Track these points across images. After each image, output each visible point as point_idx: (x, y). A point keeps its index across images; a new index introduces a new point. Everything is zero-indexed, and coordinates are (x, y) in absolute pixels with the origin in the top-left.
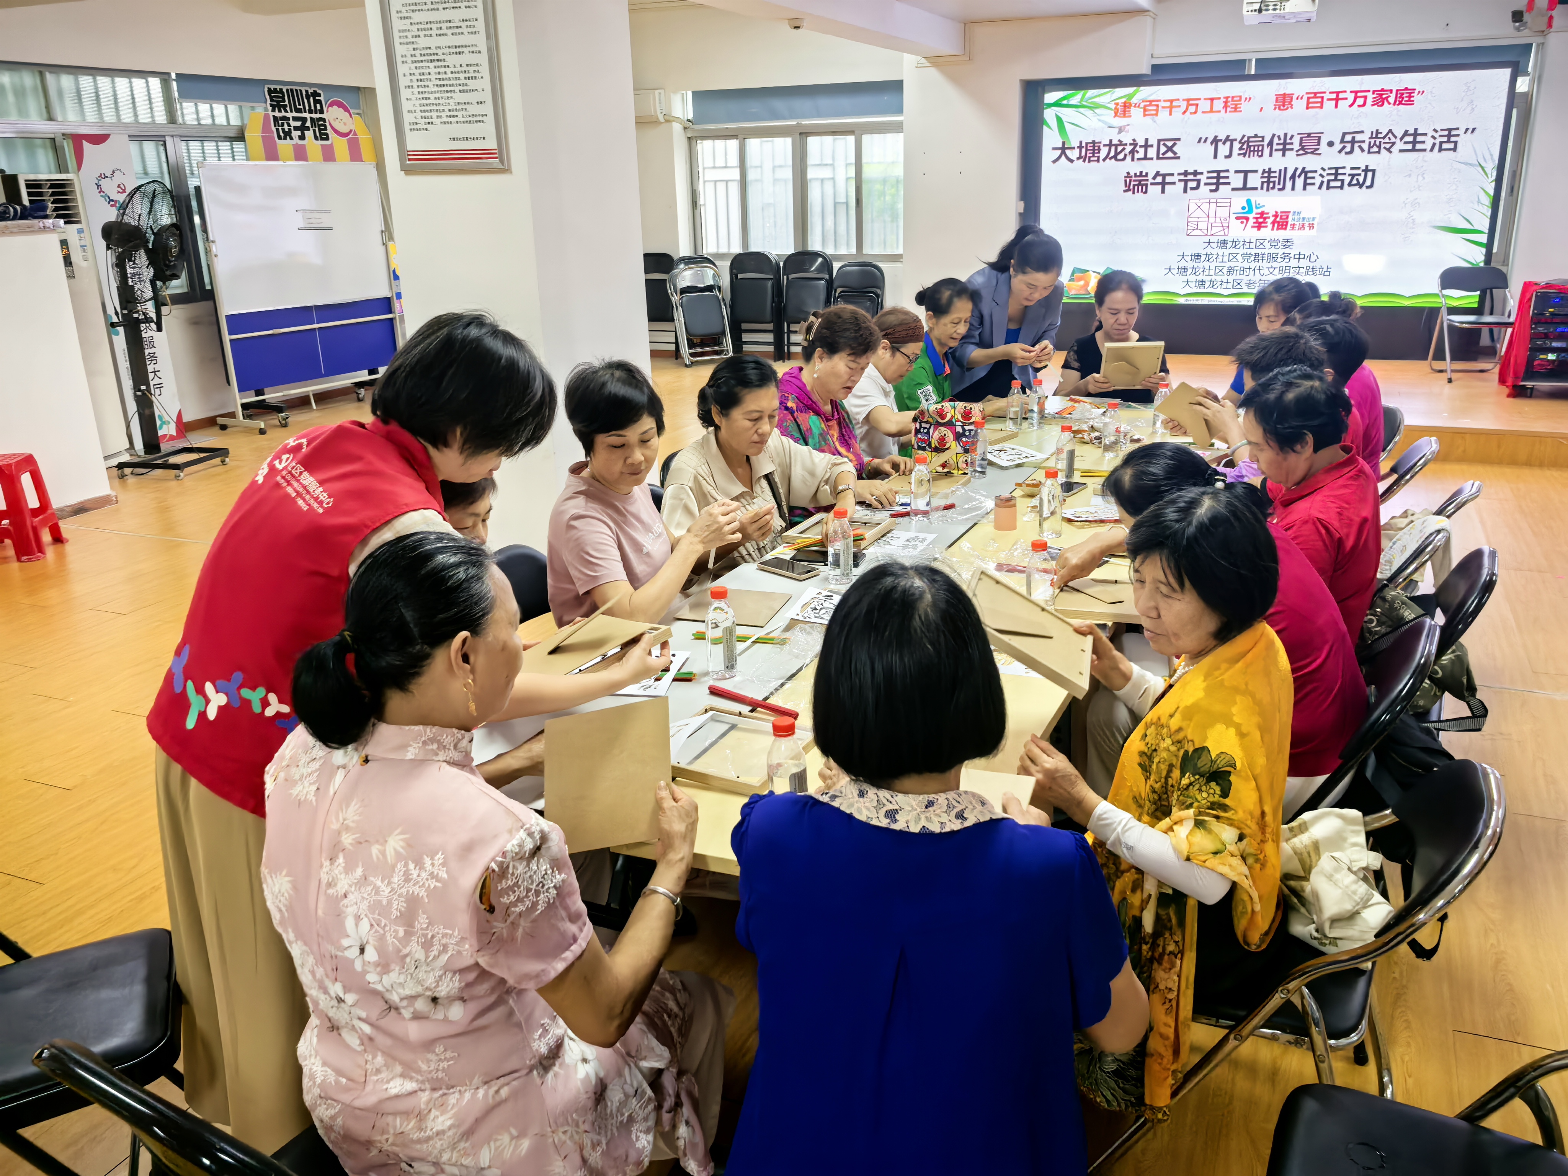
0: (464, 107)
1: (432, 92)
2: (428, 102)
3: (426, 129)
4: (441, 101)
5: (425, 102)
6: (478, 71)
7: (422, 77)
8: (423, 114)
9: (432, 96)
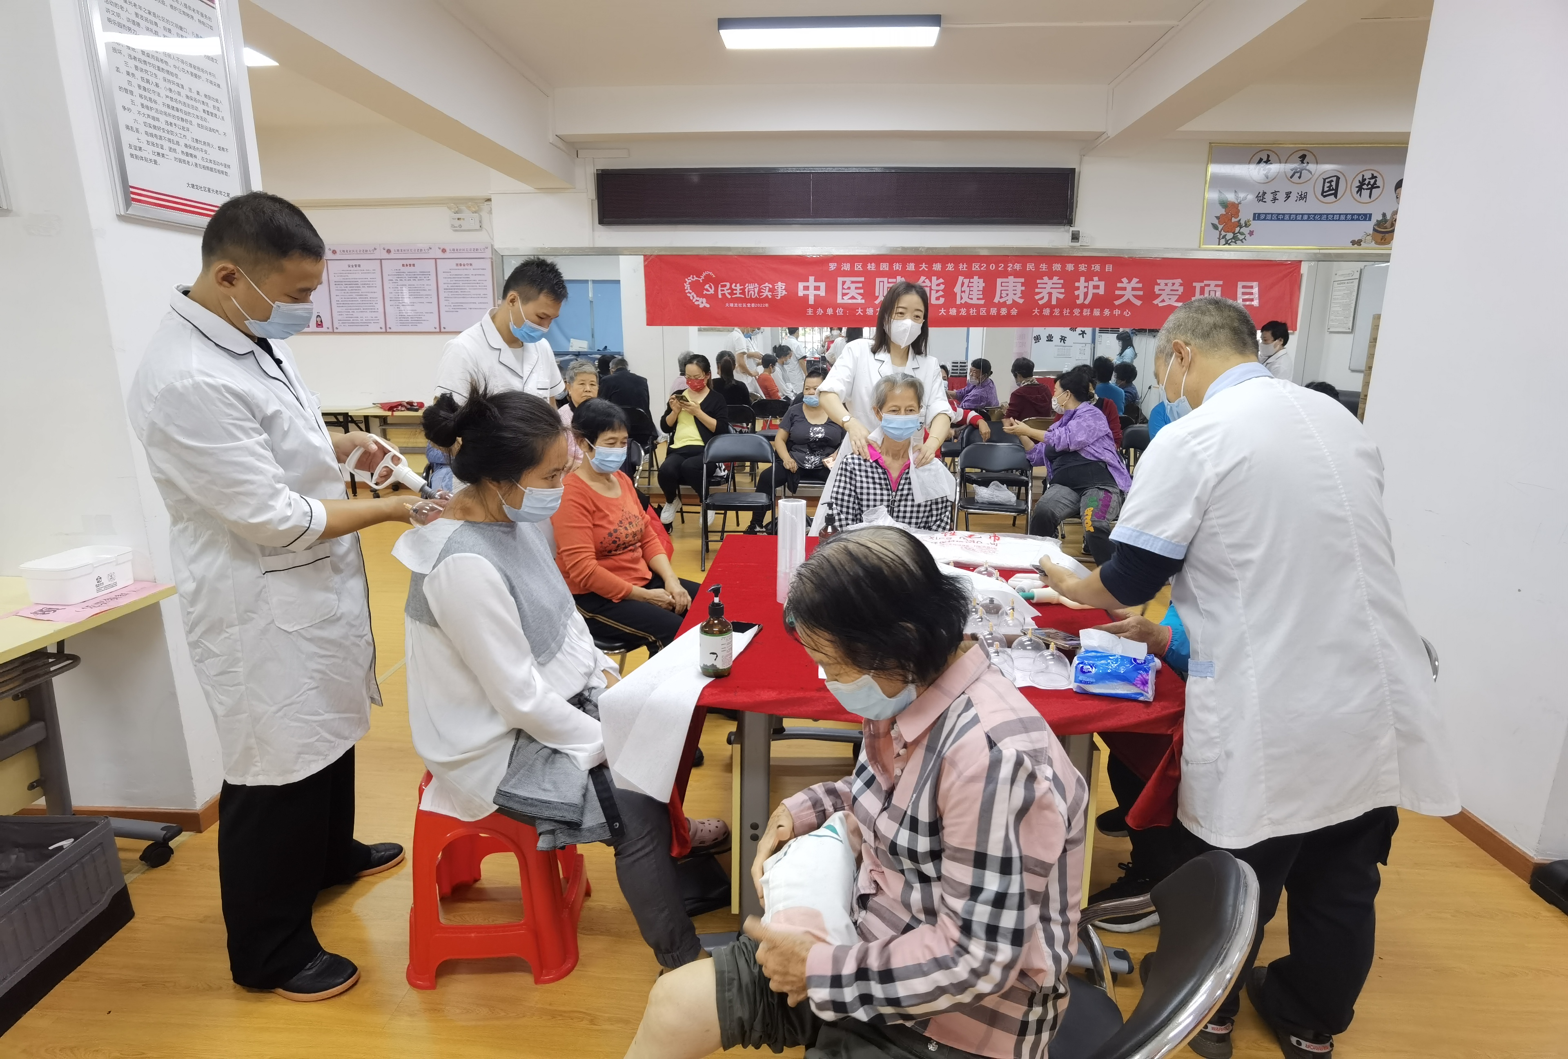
0: (204, 148)
1: (161, 112)
2: (156, 123)
3: (155, 162)
4: (173, 129)
5: (150, 121)
6: (218, 109)
7: (147, 86)
8: (150, 139)
9: (163, 118)
